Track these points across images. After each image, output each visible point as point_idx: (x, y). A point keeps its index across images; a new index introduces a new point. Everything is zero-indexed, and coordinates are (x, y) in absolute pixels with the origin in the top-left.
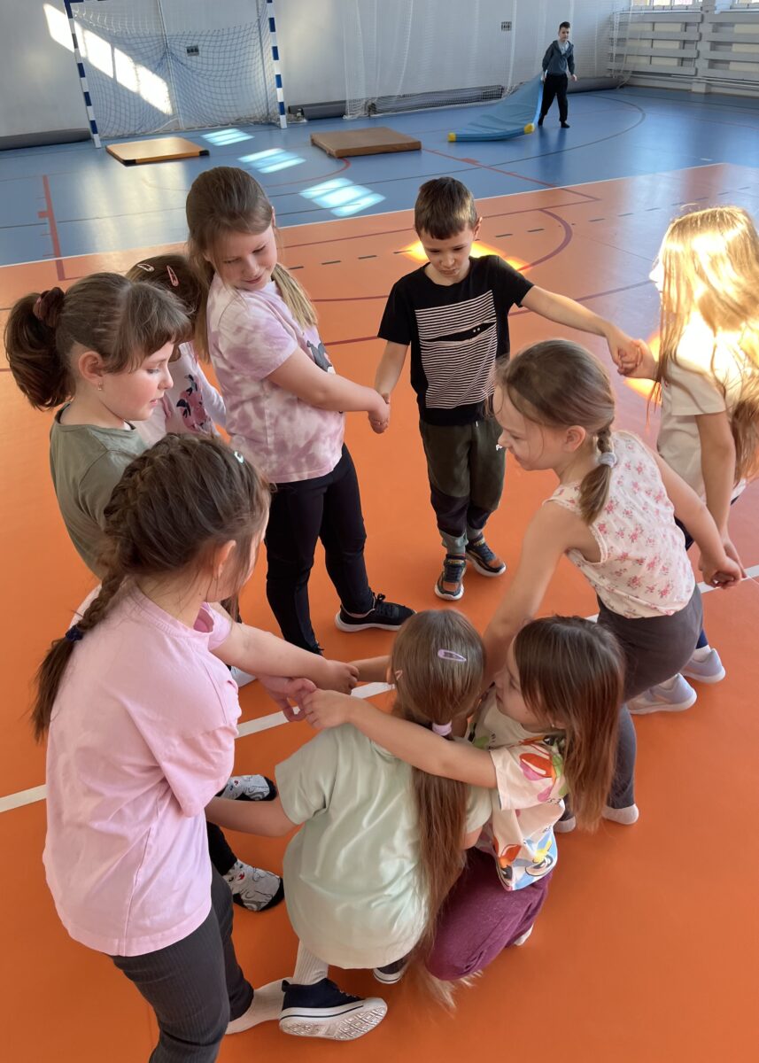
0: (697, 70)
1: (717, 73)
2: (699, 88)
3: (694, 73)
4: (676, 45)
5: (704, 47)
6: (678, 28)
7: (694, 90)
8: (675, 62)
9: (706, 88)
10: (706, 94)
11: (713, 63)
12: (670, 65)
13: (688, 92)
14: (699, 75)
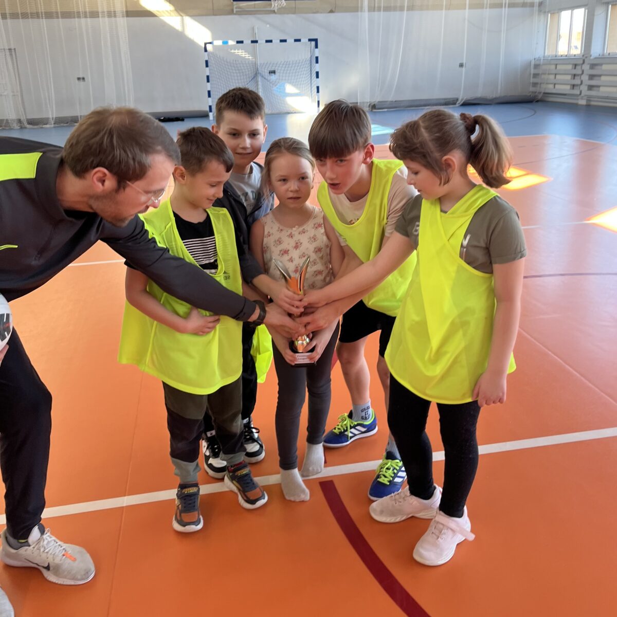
0: (581, 91)
1: (593, 93)
2: (583, 102)
3: (579, 94)
4: (569, 77)
5: (585, 78)
6: (570, 67)
7: (579, 103)
8: (568, 87)
9: (587, 102)
10: (586, 105)
11: (591, 87)
12: (566, 89)
13: (577, 105)
14: (582, 94)
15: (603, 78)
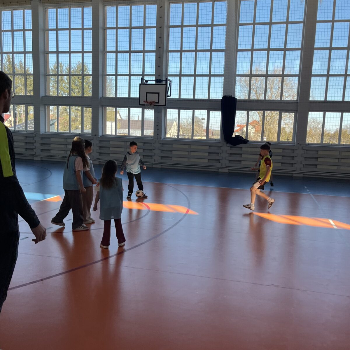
0: (35, 153)
2: (39, 159)
3: (34, 154)
4: (23, 144)
5: (38, 145)
6: (23, 138)
7: (34, 159)
8: (24, 150)
9: (41, 159)
10: (41, 161)
11: (42, 150)
13: (33, 160)
14: (37, 154)
15: (52, 146)
